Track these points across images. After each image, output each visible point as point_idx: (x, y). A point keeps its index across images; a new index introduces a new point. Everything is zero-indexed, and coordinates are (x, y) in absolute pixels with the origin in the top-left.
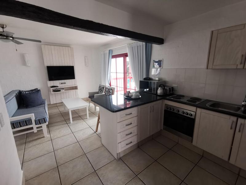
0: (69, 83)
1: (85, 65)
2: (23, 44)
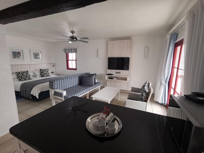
0: (123, 73)
1: (144, 57)
2: (89, 39)
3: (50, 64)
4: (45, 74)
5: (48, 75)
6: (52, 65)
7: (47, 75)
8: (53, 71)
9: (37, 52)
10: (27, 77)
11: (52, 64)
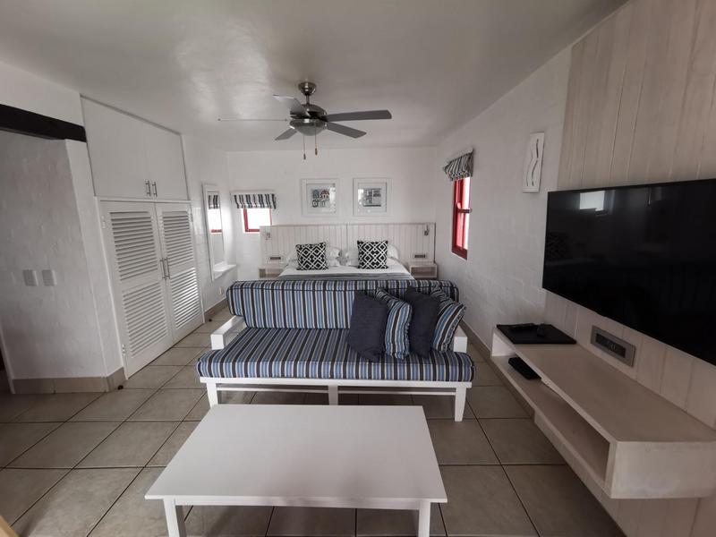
3: (414, 224)
4: (368, 258)
5: (378, 264)
6: (421, 230)
7: (373, 264)
8: (425, 252)
9: (374, 187)
10: (312, 261)
11: (423, 224)
